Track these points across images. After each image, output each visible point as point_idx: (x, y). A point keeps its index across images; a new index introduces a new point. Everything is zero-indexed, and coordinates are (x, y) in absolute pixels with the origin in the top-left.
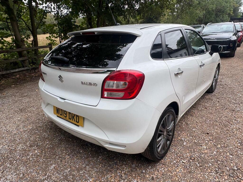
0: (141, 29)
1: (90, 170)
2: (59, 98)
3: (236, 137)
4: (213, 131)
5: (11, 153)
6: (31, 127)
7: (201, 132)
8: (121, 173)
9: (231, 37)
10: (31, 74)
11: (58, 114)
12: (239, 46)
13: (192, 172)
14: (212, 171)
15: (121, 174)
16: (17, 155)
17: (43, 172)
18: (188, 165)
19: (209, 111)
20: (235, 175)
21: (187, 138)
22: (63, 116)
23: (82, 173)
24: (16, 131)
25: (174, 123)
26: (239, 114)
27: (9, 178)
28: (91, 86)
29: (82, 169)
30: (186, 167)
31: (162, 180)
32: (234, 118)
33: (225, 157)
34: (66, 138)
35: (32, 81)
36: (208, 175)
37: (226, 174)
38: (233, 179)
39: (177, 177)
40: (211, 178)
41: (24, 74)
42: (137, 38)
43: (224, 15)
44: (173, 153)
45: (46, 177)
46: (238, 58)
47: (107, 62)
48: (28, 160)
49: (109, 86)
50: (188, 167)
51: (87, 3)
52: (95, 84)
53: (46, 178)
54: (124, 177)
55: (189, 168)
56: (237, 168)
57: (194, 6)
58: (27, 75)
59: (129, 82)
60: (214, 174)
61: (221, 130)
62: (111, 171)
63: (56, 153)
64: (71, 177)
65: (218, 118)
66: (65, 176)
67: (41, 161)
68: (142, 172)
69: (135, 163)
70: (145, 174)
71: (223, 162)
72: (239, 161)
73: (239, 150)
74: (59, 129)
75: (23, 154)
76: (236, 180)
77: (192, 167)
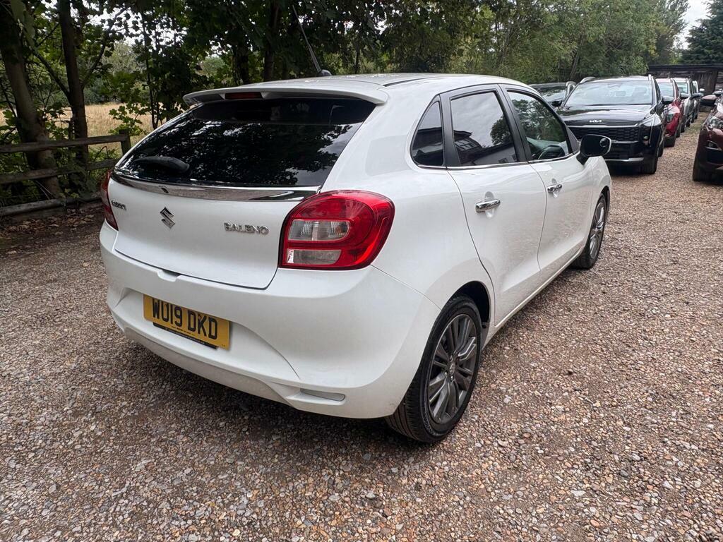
0: (386, 86)
1: (248, 470)
2: (161, 270)
3: (644, 381)
4: (584, 368)
5: (19, 433)
6: (74, 365)
7: (553, 370)
8: (333, 476)
9: (645, 118)
10: (66, 219)
11: (158, 318)
12: (670, 144)
13: (522, 468)
14: (575, 464)
15: (333, 478)
16: (36, 437)
17: (115, 480)
18: (513, 451)
19: (577, 317)
20: (633, 474)
21: (514, 386)
22: (172, 323)
23: (226, 479)
24: (30, 374)
25: (478, 342)
26: (656, 324)
27: (17, 497)
28: (251, 235)
29: (224, 468)
30: (509, 458)
31: (443, 490)
32: (643, 335)
33: (612, 431)
34: (176, 391)
35: (70, 240)
36: (563, 474)
37: (611, 471)
38: (628, 484)
39: (484, 481)
40: (571, 482)
41: (46, 218)
42: (376, 109)
43: (631, 57)
44: (474, 423)
45: (124, 490)
46: (666, 178)
47: (294, 174)
48: (70, 450)
49: (299, 234)
50: (513, 458)
51: (234, 15)
52: (262, 230)
53: (125, 494)
54: (340, 486)
55: (516, 459)
56: (641, 457)
57: (546, 30)
58: (54, 222)
59: (352, 224)
60: (579, 471)
61: (605, 365)
62: (305, 472)
63: (151, 430)
64: (195, 488)
65: (601, 334)
66: (177, 488)
67: (106, 451)
68: (390, 473)
69: (371, 449)
70: (397, 477)
71: (604, 442)
72: (646, 439)
73: (650, 412)
74: (156, 368)
75: (53, 434)
76: (635, 485)
77: (524, 457)
